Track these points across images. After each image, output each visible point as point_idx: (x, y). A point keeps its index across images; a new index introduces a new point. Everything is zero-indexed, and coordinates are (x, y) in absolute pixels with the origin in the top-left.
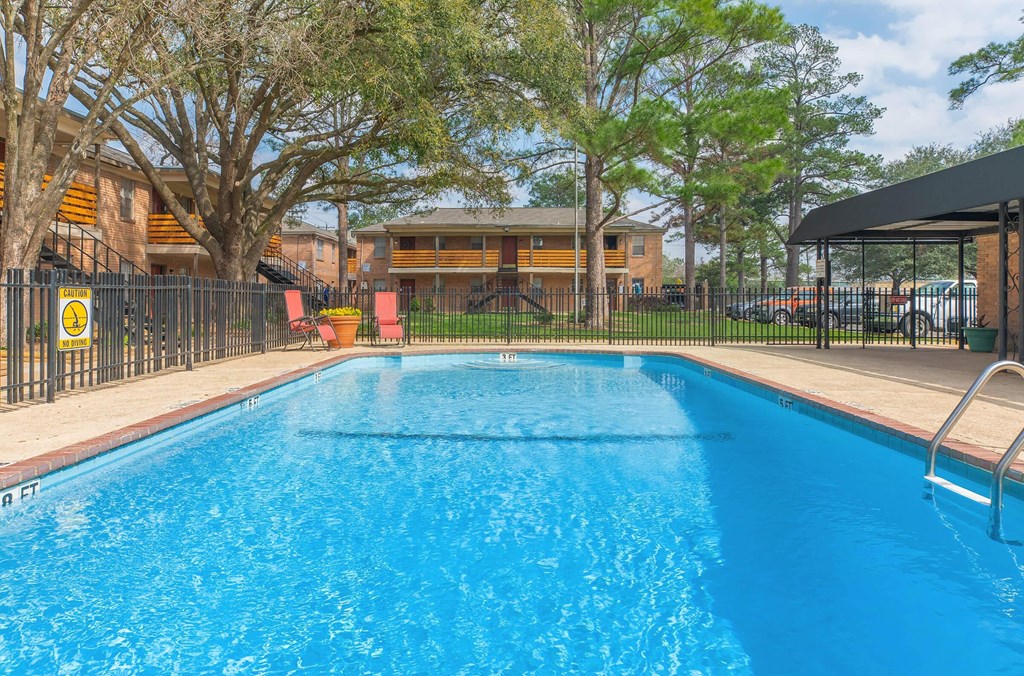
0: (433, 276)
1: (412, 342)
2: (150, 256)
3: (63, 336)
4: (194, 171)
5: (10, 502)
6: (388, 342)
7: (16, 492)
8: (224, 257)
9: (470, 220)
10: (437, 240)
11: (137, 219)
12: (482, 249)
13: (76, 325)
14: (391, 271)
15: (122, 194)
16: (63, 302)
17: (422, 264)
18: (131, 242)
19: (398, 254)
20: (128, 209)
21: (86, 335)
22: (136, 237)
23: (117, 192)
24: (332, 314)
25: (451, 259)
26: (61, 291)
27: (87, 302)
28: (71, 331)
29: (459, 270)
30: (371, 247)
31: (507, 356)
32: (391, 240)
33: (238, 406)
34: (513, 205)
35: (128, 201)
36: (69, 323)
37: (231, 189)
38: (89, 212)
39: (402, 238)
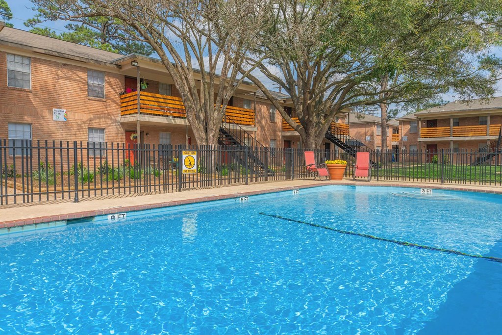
0: (448, 143)
1: (379, 179)
2: (283, 137)
3: (184, 168)
4: (295, 98)
5: (114, 218)
6: (363, 178)
7: (116, 216)
8: (306, 136)
9: (464, 107)
10: (451, 120)
11: (277, 121)
12: (486, 124)
13: (190, 164)
14: (419, 140)
15: (271, 111)
16: (184, 156)
17: (439, 135)
18: (275, 131)
19: (426, 130)
20: (274, 117)
21: (195, 168)
22: (277, 129)
23: (268, 110)
24: (330, 163)
25: (464, 131)
26: (184, 152)
27: (195, 156)
28: (188, 167)
29: (467, 138)
30: (408, 127)
31: (426, 190)
32: (420, 122)
33: (234, 200)
34: (495, 95)
35: (273, 114)
36: (187, 164)
37: (308, 105)
38: (251, 120)
39: (428, 121)
